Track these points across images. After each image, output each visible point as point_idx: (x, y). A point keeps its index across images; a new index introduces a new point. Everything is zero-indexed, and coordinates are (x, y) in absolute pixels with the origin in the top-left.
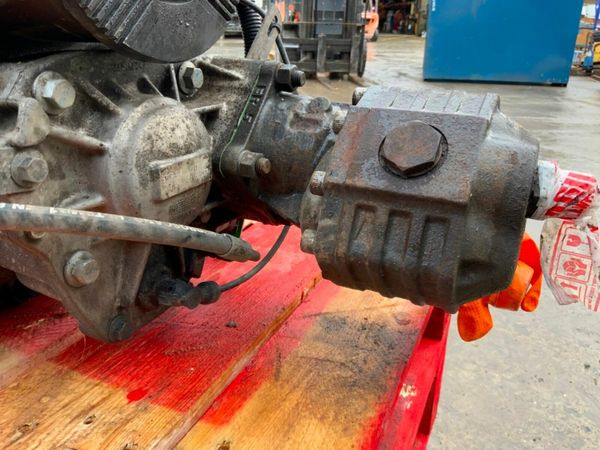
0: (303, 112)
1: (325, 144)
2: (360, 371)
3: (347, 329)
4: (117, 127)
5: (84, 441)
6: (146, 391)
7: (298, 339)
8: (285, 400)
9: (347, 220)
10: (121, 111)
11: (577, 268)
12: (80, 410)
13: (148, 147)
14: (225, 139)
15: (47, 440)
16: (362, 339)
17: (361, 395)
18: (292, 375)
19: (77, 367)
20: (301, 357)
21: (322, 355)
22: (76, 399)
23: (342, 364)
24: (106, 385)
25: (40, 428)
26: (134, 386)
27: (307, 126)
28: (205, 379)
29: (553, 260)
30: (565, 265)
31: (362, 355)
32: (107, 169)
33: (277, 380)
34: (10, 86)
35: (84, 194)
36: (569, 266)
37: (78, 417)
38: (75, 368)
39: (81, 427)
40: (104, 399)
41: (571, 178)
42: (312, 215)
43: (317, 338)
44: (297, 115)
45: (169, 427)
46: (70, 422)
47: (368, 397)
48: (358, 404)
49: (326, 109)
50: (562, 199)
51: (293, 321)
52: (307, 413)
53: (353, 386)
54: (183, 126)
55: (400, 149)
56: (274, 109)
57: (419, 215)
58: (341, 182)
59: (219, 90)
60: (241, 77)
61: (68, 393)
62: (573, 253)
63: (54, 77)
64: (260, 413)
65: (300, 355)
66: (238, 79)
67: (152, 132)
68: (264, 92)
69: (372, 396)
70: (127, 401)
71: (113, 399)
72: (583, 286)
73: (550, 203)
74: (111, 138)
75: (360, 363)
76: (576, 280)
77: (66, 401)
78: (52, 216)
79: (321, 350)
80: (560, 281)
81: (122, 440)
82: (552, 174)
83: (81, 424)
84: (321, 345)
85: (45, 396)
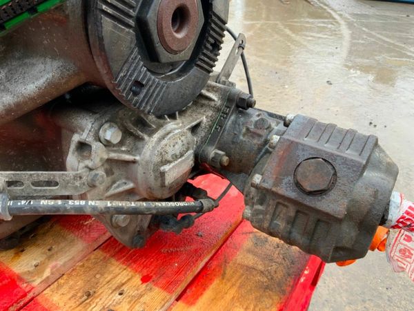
0: (252, 127)
1: (263, 151)
2: (272, 279)
3: (267, 246)
4: (143, 147)
5: (119, 306)
6: (151, 277)
7: (238, 250)
8: (226, 293)
9: (271, 209)
10: (146, 137)
11: (407, 254)
12: (116, 285)
13: (160, 160)
14: (203, 142)
15: (100, 303)
16: (276, 256)
17: (270, 296)
18: (232, 277)
19: (114, 256)
20: (239, 264)
21: (251, 264)
22: (114, 278)
23: (262, 272)
24: (129, 270)
25: (96, 295)
26: (145, 272)
27: (253, 137)
28: (183, 272)
29: (393, 246)
30: (400, 251)
31: (274, 267)
32: (137, 172)
33: (223, 279)
34: (86, 132)
35: (124, 181)
36: (403, 251)
37: (114, 290)
38: (113, 256)
39: (117, 297)
40: (129, 279)
41: (409, 210)
42: (251, 196)
43: (249, 251)
44: (248, 129)
45: (163, 303)
46: (112, 293)
47: (274, 297)
48: (267, 302)
49: (266, 127)
50: (402, 222)
51: (236, 236)
52: (238, 304)
53: (266, 288)
54: (180, 142)
55: (306, 177)
56: (235, 123)
57: (313, 217)
58: (269, 188)
59: (202, 106)
60: (216, 99)
61: (109, 274)
62: (406, 245)
63: (111, 127)
64: (213, 300)
65: (238, 262)
66: (214, 100)
67: (162, 151)
68: (229, 111)
69: (277, 297)
70: (141, 282)
71: (133, 280)
72: (409, 265)
73: (394, 223)
74: (140, 154)
75: (273, 273)
76: (405, 260)
77: (109, 278)
78: (109, 208)
79: (250, 260)
80: (396, 258)
81: (138, 307)
82: (398, 207)
83: (117, 294)
84: (250, 256)
85: (97, 273)
